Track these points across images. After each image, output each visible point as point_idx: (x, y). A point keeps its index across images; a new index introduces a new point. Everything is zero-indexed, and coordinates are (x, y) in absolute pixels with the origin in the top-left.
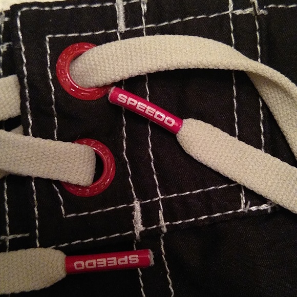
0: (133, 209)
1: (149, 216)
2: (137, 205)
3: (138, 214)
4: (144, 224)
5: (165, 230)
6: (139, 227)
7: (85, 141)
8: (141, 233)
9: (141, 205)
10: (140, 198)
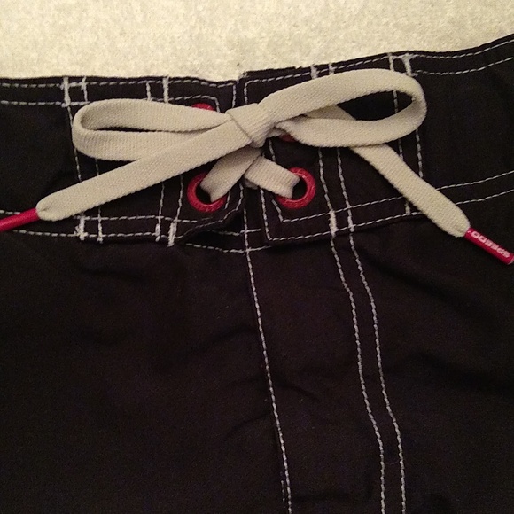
0: (329, 216)
1: (341, 221)
2: (332, 213)
3: (333, 220)
4: (338, 226)
5: (352, 230)
6: (334, 229)
7: (293, 170)
8: (336, 233)
9: (336, 214)
10: (335, 208)
